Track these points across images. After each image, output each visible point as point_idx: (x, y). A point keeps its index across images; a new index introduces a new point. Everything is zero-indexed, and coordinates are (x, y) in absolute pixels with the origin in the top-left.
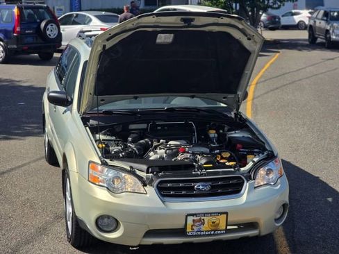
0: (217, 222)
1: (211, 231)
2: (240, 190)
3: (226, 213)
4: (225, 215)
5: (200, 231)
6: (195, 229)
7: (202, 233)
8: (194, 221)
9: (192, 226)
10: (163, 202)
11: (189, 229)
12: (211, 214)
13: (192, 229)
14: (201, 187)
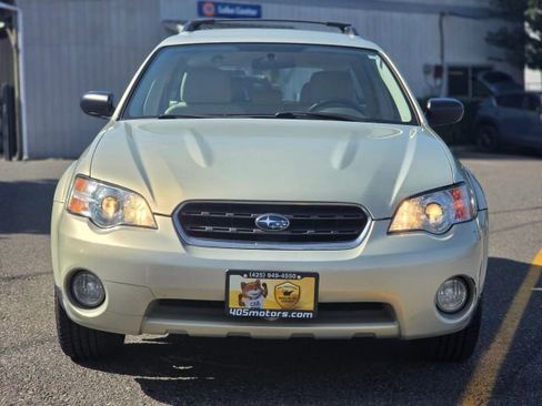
0: (296, 292)
1: (282, 311)
2: (357, 236)
3: (316, 276)
4: (313, 279)
5: (259, 310)
6: (248, 304)
7: (261, 314)
8: (243, 285)
9: (240, 296)
10: (184, 244)
11: (234, 303)
12: (280, 275)
13: (241, 304)
14: (268, 221)
